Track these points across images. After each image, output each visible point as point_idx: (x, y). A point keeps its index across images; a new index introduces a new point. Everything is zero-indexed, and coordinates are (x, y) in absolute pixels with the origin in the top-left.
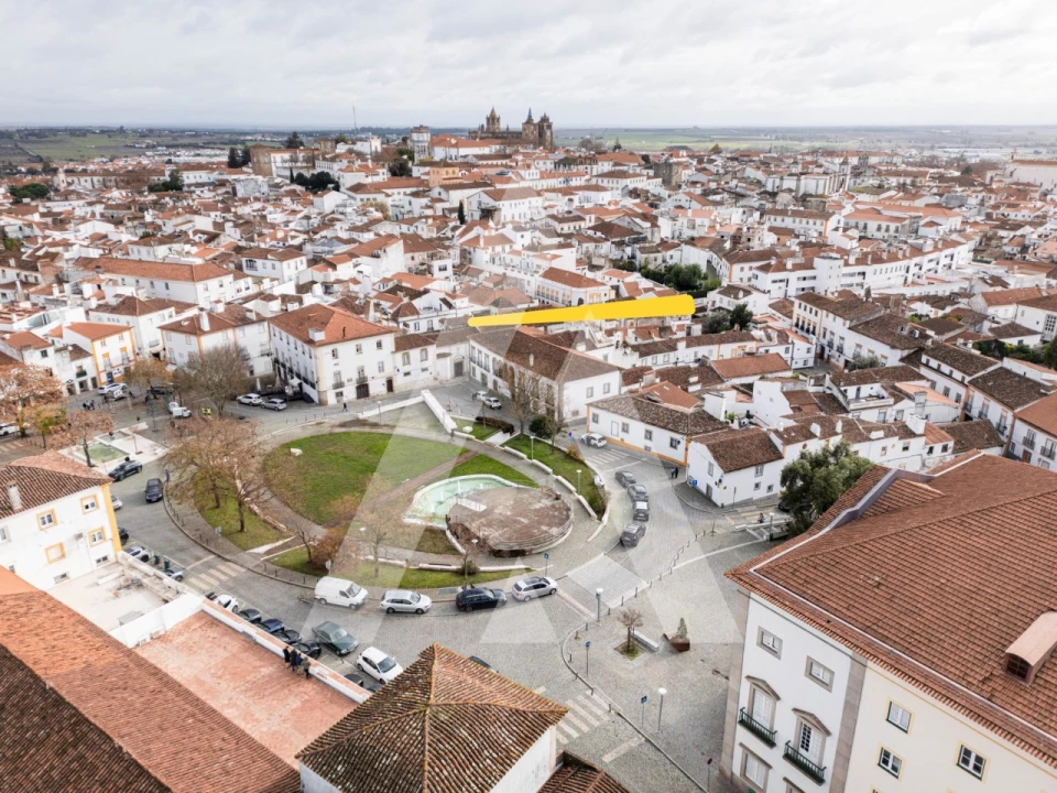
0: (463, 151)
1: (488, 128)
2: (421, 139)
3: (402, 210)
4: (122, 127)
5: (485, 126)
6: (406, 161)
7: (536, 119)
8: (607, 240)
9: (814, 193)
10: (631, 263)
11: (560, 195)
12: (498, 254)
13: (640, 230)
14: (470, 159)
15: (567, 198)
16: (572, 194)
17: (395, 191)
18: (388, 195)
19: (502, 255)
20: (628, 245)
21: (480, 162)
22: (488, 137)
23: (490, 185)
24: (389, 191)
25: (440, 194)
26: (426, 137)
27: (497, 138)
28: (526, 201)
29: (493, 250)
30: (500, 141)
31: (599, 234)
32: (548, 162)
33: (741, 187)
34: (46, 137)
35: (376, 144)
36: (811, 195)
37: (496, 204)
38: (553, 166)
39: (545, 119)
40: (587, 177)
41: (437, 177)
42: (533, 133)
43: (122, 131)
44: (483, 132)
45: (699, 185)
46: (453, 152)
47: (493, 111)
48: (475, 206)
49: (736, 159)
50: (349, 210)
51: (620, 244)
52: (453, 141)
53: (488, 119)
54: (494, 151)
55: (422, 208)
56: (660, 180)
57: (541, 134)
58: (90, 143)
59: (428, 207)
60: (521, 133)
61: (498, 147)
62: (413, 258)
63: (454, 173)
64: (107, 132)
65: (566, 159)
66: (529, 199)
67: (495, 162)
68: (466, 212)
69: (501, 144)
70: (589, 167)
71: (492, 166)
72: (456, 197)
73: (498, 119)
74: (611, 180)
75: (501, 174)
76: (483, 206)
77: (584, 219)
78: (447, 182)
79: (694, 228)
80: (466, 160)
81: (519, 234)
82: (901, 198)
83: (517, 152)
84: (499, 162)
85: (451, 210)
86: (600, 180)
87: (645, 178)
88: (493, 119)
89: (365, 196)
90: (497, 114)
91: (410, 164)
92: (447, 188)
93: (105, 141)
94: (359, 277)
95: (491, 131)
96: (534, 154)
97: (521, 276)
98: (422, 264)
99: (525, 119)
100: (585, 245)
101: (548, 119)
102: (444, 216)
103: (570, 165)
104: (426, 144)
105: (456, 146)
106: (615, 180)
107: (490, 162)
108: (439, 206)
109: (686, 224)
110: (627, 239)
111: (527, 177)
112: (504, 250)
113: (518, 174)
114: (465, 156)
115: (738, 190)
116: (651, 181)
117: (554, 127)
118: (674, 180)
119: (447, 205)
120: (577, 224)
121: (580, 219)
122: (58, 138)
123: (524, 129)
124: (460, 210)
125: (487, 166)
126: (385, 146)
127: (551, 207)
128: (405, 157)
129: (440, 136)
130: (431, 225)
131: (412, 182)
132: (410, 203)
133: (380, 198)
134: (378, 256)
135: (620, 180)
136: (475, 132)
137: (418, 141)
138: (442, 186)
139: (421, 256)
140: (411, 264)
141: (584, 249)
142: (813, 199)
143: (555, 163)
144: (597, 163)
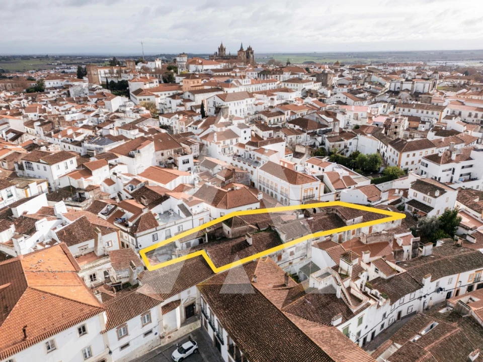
0: (206, 67)
1: (219, 54)
2: (182, 60)
3: (166, 106)
4: (47, 55)
5: (218, 53)
6: (172, 73)
7: (245, 49)
8: (303, 132)
9: (422, 92)
10: (323, 149)
11: (265, 96)
12: (228, 145)
13: (326, 124)
14: (209, 72)
15: (270, 97)
16: (273, 95)
17: (163, 93)
18: (157, 96)
19: (231, 146)
20: (319, 136)
21: (215, 74)
22: (219, 59)
23: (221, 90)
24: (159, 93)
25: (189, 96)
26: (185, 59)
27: (224, 59)
28: (245, 101)
29: (224, 143)
30: (226, 61)
31: (297, 127)
32: (254, 73)
33: (373, 88)
34: (10, 60)
35: (158, 64)
36: (420, 93)
37: (225, 103)
38: (257, 75)
39: (249, 49)
40: (278, 82)
41: (187, 85)
42: (243, 56)
43: (47, 57)
44: (217, 56)
45: (345, 87)
46: (200, 67)
47: (222, 45)
48: (211, 105)
49: (354, 69)
50: (128, 109)
51: (313, 134)
52: (200, 61)
53: (219, 49)
54: (222, 66)
55: (177, 106)
56: (321, 83)
57: (248, 57)
58: (30, 63)
59: (181, 105)
60: (237, 56)
61: (225, 64)
62: (162, 154)
63: (198, 82)
64: (40, 58)
65: (264, 71)
66: (246, 99)
67: (223, 74)
68: (205, 109)
69: (227, 62)
70: (278, 76)
71: (222, 76)
72: (199, 99)
73: (225, 49)
74: (293, 84)
75: (228, 81)
76: (217, 105)
77: (284, 114)
78: (194, 89)
79: (357, 119)
80: (207, 72)
81: (243, 130)
82: (470, 94)
83: (235, 67)
84: (226, 73)
85: (197, 107)
86: (286, 84)
87: (313, 82)
88: (222, 49)
89: (142, 98)
90: (224, 46)
91: (175, 75)
92: (194, 92)
93: (38, 62)
94: (114, 178)
95: (221, 55)
96: (246, 68)
97: (246, 166)
98: (170, 158)
99: (239, 49)
100: (289, 137)
101: (251, 49)
102: (192, 111)
103: (267, 75)
104: (185, 63)
105: (201, 64)
106: (296, 84)
107: (220, 74)
108: (188, 105)
109: (352, 117)
110: (318, 130)
111: (243, 84)
112: (232, 143)
113: (237, 82)
114: (207, 70)
115: (371, 89)
116: (316, 84)
117: (254, 52)
118: (329, 83)
119: (193, 104)
120: (279, 117)
121: (281, 113)
122: (16, 61)
123: (239, 54)
124: (202, 106)
125: (219, 76)
126: (163, 64)
127: (261, 104)
128: (172, 71)
129: (193, 58)
130: (181, 120)
131: (174, 87)
132: (170, 102)
133: (152, 98)
134: (132, 156)
135: (299, 85)
136: (212, 56)
137: (180, 62)
138: (190, 92)
139: (169, 153)
140: (161, 158)
141: (289, 139)
142: (423, 96)
143: (258, 74)
144: (282, 73)
